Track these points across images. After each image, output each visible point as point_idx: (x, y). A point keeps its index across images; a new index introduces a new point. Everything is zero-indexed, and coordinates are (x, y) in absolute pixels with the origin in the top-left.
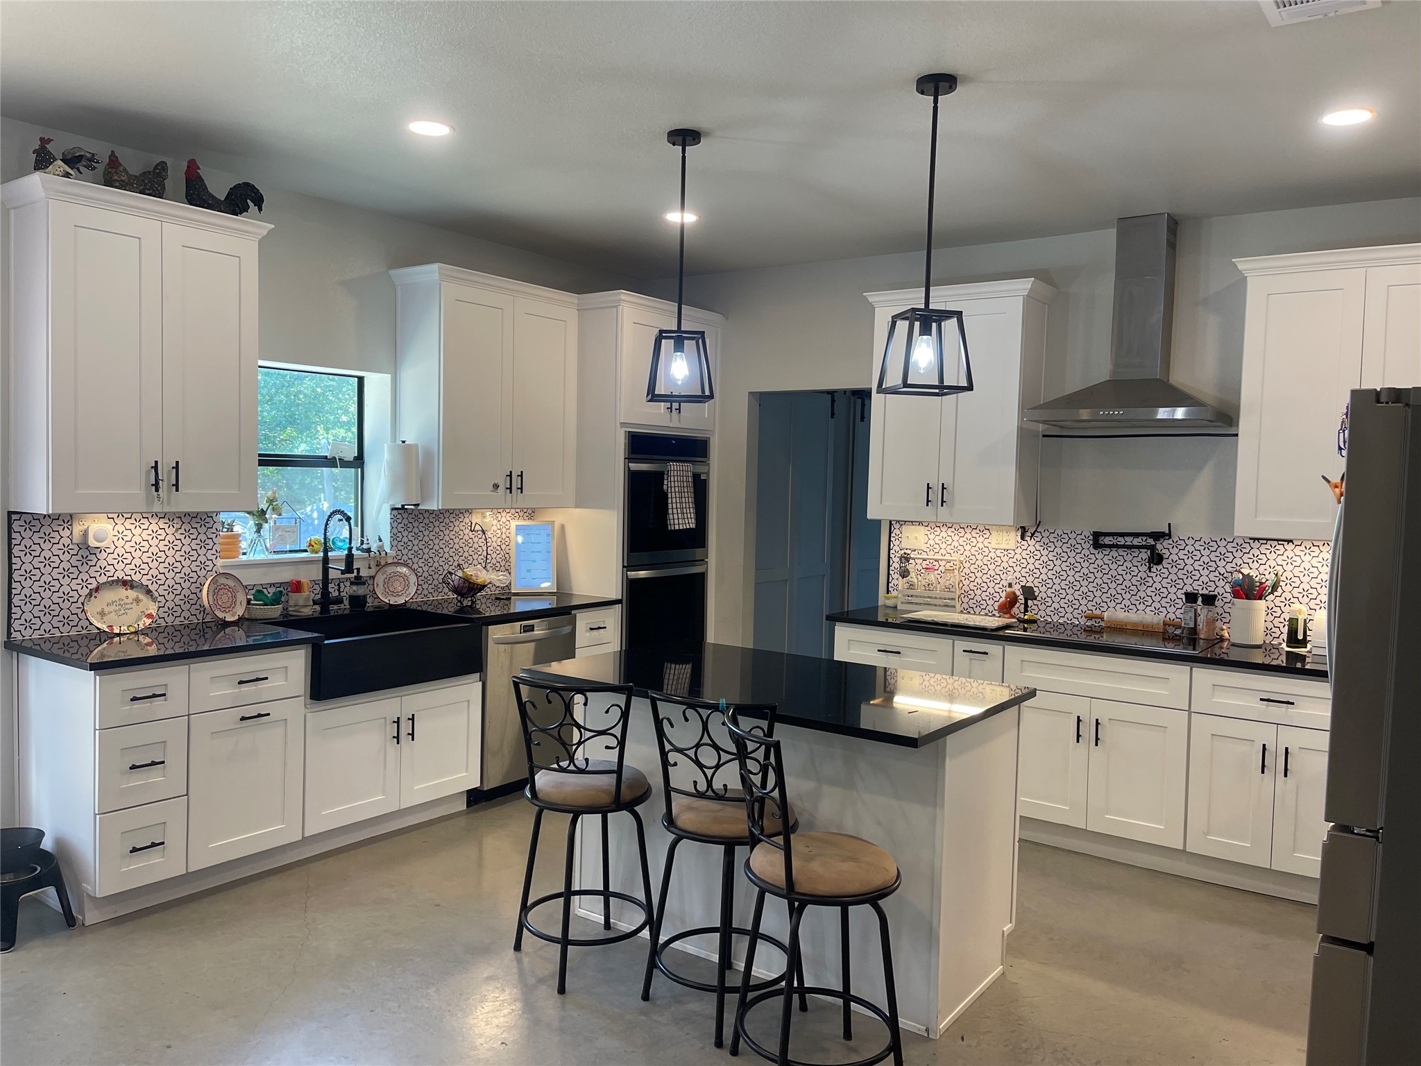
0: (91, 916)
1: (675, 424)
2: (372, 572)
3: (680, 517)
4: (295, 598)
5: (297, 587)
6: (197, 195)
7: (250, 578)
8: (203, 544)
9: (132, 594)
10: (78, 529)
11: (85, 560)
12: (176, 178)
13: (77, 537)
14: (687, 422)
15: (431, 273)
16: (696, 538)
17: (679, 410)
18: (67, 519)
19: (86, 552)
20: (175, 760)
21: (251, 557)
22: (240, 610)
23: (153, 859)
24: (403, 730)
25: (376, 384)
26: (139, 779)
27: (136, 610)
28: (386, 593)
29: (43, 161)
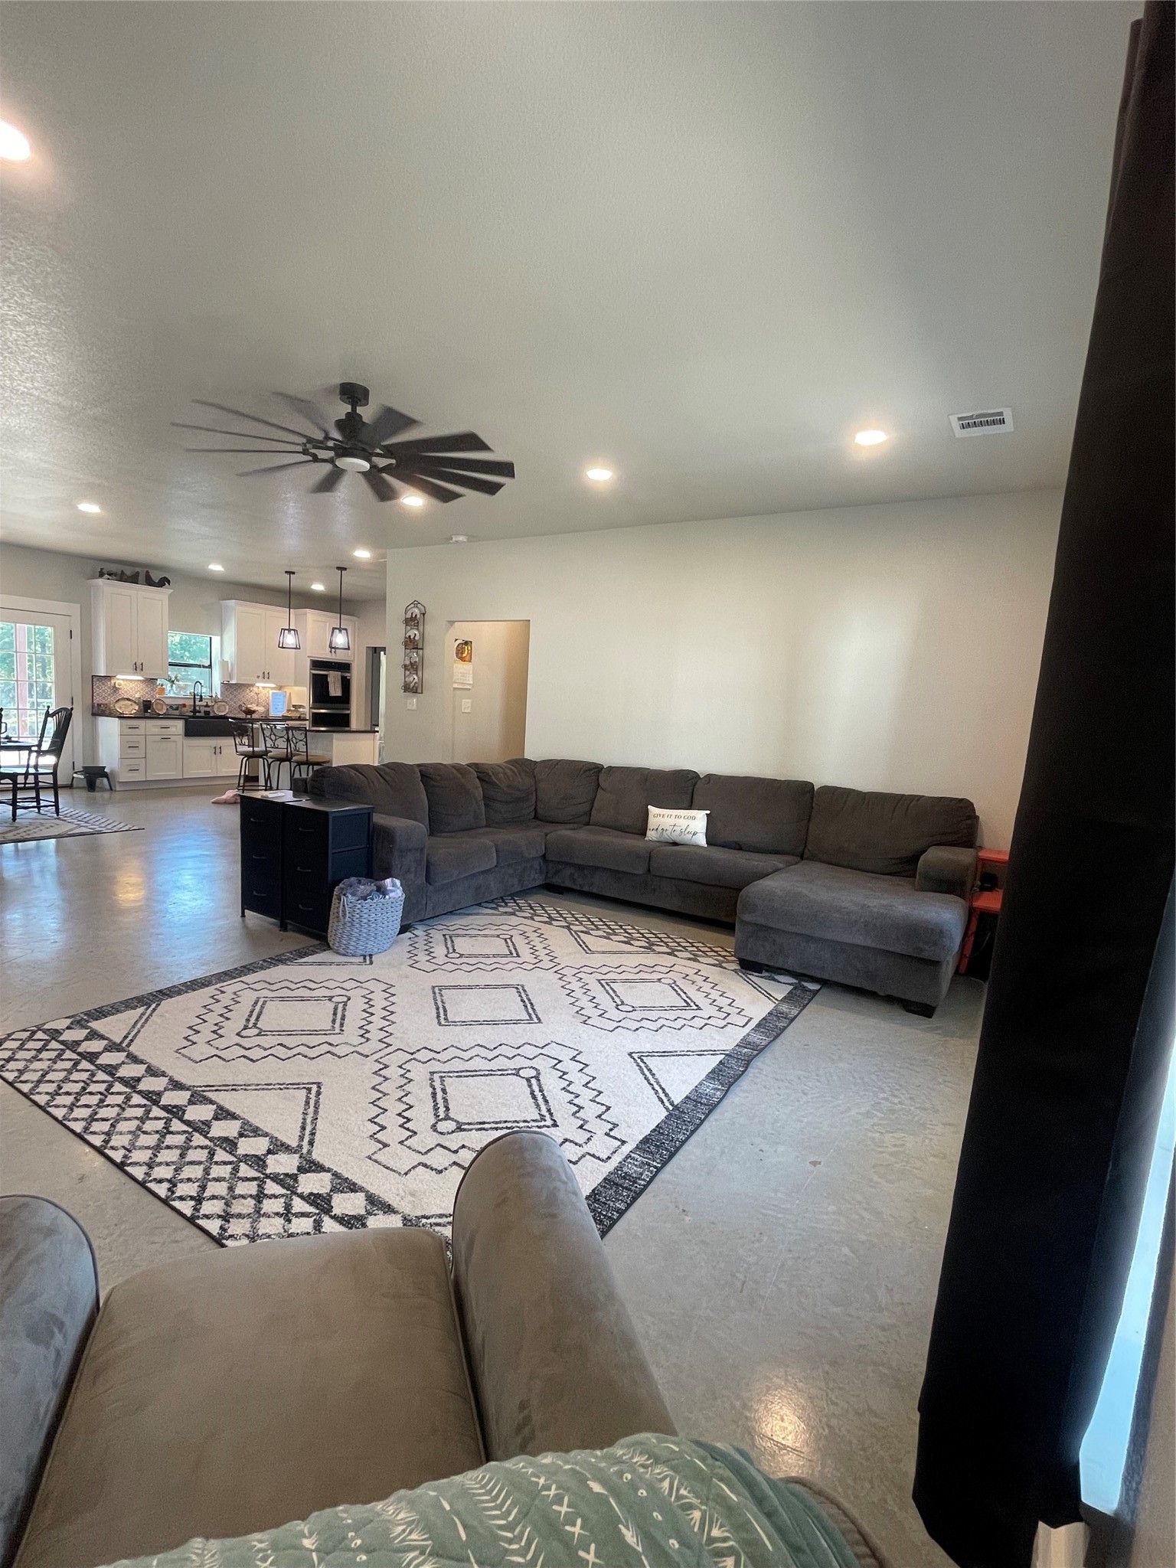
0: (118, 788)
1: (334, 657)
2: (213, 704)
3: (335, 691)
4: (184, 709)
5: (184, 706)
6: (149, 582)
7: (168, 702)
8: (152, 690)
9: (130, 703)
10: (113, 682)
11: (115, 691)
12: (142, 577)
13: (113, 684)
14: (339, 657)
15: (232, 603)
16: (345, 699)
17: (335, 652)
18: (108, 678)
19: (115, 689)
20: (142, 746)
21: (169, 695)
22: (164, 711)
23: (135, 774)
24: (218, 751)
25: (216, 640)
26: (131, 751)
27: (131, 708)
28: (218, 711)
29: (101, 575)
